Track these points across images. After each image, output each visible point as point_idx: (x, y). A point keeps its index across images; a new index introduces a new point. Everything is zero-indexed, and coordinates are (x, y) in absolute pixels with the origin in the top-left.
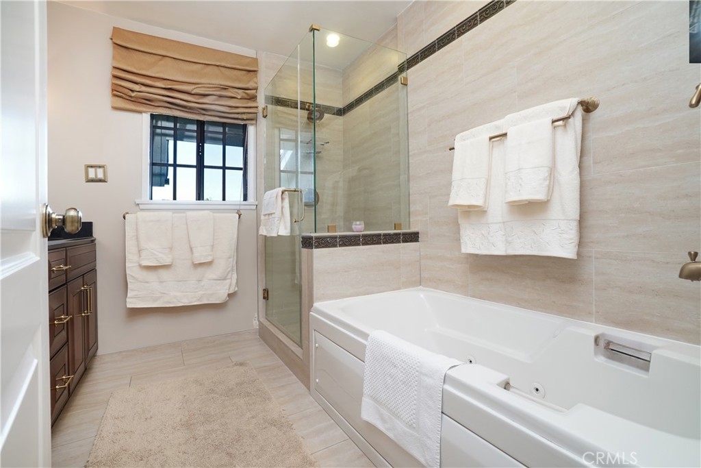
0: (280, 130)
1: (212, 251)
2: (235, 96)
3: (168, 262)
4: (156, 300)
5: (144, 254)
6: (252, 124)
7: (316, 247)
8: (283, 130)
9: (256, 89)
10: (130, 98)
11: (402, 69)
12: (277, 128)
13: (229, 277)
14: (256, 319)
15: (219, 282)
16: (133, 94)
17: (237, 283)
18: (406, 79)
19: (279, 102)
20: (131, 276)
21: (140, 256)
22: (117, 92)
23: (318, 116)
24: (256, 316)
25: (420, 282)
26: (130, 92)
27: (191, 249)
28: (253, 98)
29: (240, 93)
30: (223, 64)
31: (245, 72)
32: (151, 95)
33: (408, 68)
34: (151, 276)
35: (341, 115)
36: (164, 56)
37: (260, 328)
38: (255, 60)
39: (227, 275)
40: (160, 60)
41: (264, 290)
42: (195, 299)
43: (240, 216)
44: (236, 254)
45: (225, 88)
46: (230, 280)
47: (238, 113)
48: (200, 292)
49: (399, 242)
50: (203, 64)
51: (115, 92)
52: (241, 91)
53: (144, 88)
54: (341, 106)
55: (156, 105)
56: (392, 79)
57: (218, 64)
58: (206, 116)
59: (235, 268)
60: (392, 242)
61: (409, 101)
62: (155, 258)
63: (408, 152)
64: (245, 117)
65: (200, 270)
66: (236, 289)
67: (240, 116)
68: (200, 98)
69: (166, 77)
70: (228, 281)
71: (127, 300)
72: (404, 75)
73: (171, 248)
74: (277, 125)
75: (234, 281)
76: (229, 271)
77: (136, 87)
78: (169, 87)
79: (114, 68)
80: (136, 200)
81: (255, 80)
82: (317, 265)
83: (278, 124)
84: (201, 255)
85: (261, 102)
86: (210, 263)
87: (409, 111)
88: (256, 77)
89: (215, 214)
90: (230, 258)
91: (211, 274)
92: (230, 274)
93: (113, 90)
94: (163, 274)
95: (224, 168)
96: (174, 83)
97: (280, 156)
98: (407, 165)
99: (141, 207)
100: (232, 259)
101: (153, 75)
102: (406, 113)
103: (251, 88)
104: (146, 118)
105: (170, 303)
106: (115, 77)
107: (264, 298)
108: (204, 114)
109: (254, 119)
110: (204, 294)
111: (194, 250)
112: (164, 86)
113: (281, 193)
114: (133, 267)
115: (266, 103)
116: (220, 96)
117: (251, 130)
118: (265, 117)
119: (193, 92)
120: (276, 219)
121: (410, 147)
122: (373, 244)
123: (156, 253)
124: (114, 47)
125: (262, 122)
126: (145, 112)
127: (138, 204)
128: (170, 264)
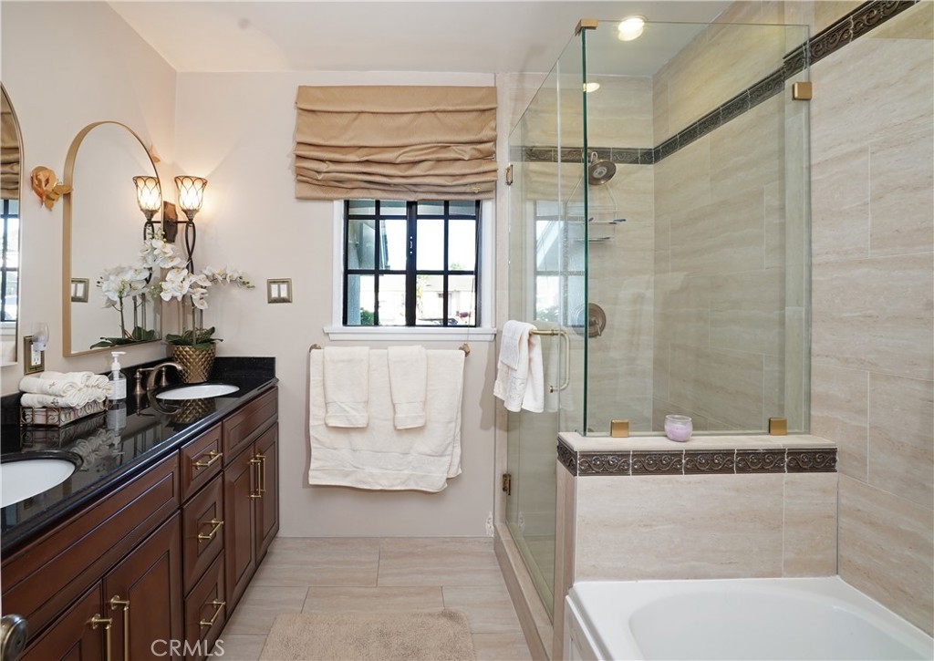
0: (535, 205)
1: (424, 410)
2: (460, 156)
3: (361, 423)
4: (346, 475)
5: (331, 409)
6: (489, 199)
7: (584, 473)
8: (540, 203)
9: (494, 140)
10: (316, 182)
11: (795, 62)
12: (530, 200)
13: (448, 453)
14: (492, 523)
15: (432, 458)
16: (320, 177)
17: (461, 462)
18: (806, 86)
19: (533, 154)
20: (316, 439)
21: (327, 412)
22: (302, 177)
23: (605, 173)
24: (491, 516)
25: (837, 567)
26: (317, 174)
27: (394, 405)
28: (489, 156)
29: (468, 152)
30: (442, 107)
31: (475, 114)
32: (342, 175)
33: (813, 60)
34: (341, 441)
35: (651, 163)
36: (359, 113)
37: (495, 537)
38: (493, 90)
39: (446, 449)
40: (355, 119)
41: (505, 476)
42: (398, 481)
43: (467, 354)
44: (460, 414)
45: (445, 146)
46: (449, 458)
47: (465, 185)
48: (406, 472)
49: (780, 470)
50: (412, 113)
51: (300, 178)
52: (468, 148)
53: (333, 167)
54: (650, 144)
55: (350, 186)
56: (770, 85)
57: (434, 108)
58: (417, 194)
59: (458, 438)
60: (762, 470)
61: (813, 137)
62: (346, 416)
63: (810, 255)
64: (475, 189)
65: (406, 438)
66: (460, 471)
67: (468, 189)
68: (409, 169)
69: (362, 144)
70: (446, 459)
71: (310, 473)
72: (800, 76)
73: (367, 402)
74: (530, 196)
75: (457, 460)
76: (449, 444)
77: (323, 167)
78: (365, 158)
79: (299, 143)
80: (325, 328)
81: (492, 124)
82: (583, 508)
83: (532, 194)
84: (407, 417)
85: (504, 159)
86: (420, 429)
87: (813, 162)
88: (495, 119)
89: (429, 351)
90: (450, 422)
91: (422, 445)
92: (450, 448)
93: (298, 175)
94: (357, 439)
95: (446, 273)
96: (373, 150)
97: (536, 242)
98: (805, 286)
99: (332, 337)
100: (453, 424)
101: (345, 144)
102: (805, 164)
103: (485, 139)
104: (339, 207)
105: (364, 483)
106: (299, 157)
107: (504, 489)
108: (416, 192)
109: (491, 189)
110: (411, 475)
111: (398, 408)
112: (358, 159)
113: (526, 337)
114: (319, 425)
115: (511, 160)
116: (439, 160)
117: (487, 208)
118: (509, 184)
119: (398, 161)
120: (519, 382)
121: (814, 246)
122: (712, 471)
123: (347, 408)
124: (299, 115)
125: (506, 194)
126: (338, 199)
127: (328, 334)
128: (365, 426)
